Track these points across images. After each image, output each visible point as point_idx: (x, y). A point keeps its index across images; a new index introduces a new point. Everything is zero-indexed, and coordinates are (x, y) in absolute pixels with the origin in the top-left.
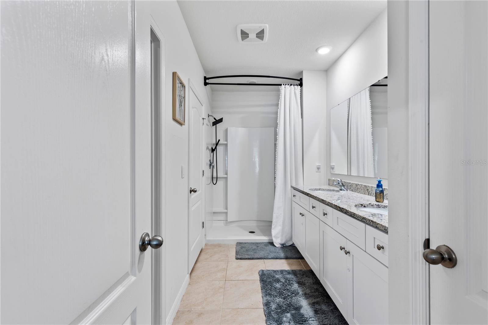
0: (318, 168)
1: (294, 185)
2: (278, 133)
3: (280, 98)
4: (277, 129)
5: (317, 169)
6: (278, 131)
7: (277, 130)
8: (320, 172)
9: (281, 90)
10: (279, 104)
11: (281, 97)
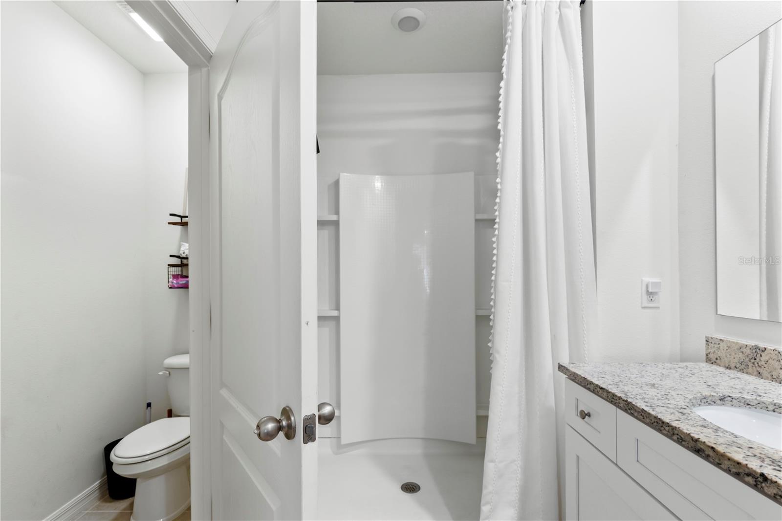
0: (650, 294)
1: (565, 362)
2: (499, 167)
3: (509, 41)
4: (498, 154)
5: (645, 297)
6: (499, 160)
7: (497, 157)
8: (658, 308)
9: (510, 13)
10: (505, 62)
11: (511, 38)
